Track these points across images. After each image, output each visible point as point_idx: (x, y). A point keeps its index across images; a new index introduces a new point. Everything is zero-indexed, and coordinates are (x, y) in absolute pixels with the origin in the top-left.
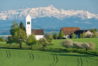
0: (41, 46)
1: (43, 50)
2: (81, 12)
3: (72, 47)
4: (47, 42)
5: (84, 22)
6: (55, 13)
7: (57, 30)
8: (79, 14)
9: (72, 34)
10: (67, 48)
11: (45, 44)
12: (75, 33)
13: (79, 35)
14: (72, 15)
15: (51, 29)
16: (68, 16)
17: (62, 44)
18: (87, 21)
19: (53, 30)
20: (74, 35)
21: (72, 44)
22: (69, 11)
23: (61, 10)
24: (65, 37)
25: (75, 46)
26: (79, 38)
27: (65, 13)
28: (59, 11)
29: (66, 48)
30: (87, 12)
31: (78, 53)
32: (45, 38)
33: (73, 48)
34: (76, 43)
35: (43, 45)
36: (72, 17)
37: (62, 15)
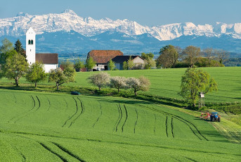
0: (53, 84)
1: (57, 91)
2: (124, 22)
3: (108, 85)
4: (64, 76)
5: (129, 41)
6: (77, 24)
7: (80, 56)
8: (120, 27)
9: (108, 62)
10: (99, 87)
11: (61, 79)
12: (113, 60)
13: (122, 65)
14: (107, 28)
15: (70, 52)
16: (100, 30)
17: (91, 80)
18: (133, 39)
19: (74, 55)
20: (113, 64)
21: (108, 81)
22: (101, 21)
23: (87, 20)
24: (96, 67)
25: (114, 84)
26: (121, 69)
27: (95, 25)
28: (84, 20)
29: (97, 88)
30: (135, 23)
31: (120, 96)
32: (60, 69)
33: (112, 87)
34: (116, 78)
35: (58, 82)
36: (107, 32)
37: (89, 27)
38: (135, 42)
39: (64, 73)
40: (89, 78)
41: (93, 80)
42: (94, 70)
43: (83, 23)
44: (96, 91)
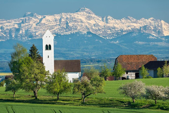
1: (83, 103)
2: (150, 21)
3: (143, 96)
4: (90, 86)
5: (156, 43)
6: (94, 25)
7: (98, 62)
8: (145, 27)
9: (140, 69)
10: (133, 98)
13: (156, 71)
14: (130, 28)
15: (87, 58)
16: (122, 31)
17: (122, 91)
18: (161, 41)
19: (92, 61)
21: (144, 91)
22: (123, 20)
23: (107, 20)
24: (125, 75)
25: (150, 94)
26: (155, 76)
27: (116, 26)
28: (103, 20)
29: (131, 100)
30: (162, 22)
33: (147, 97)
34: (153, 88)
35: (84, 94)
36: (130, 33)
37: (109, 28)
38: (163, 44)
39: (91, 83)
40: (121, 88)
41: (125, 91)
42: (123, 78)
43: (102, 24)
44: (129, 103)
